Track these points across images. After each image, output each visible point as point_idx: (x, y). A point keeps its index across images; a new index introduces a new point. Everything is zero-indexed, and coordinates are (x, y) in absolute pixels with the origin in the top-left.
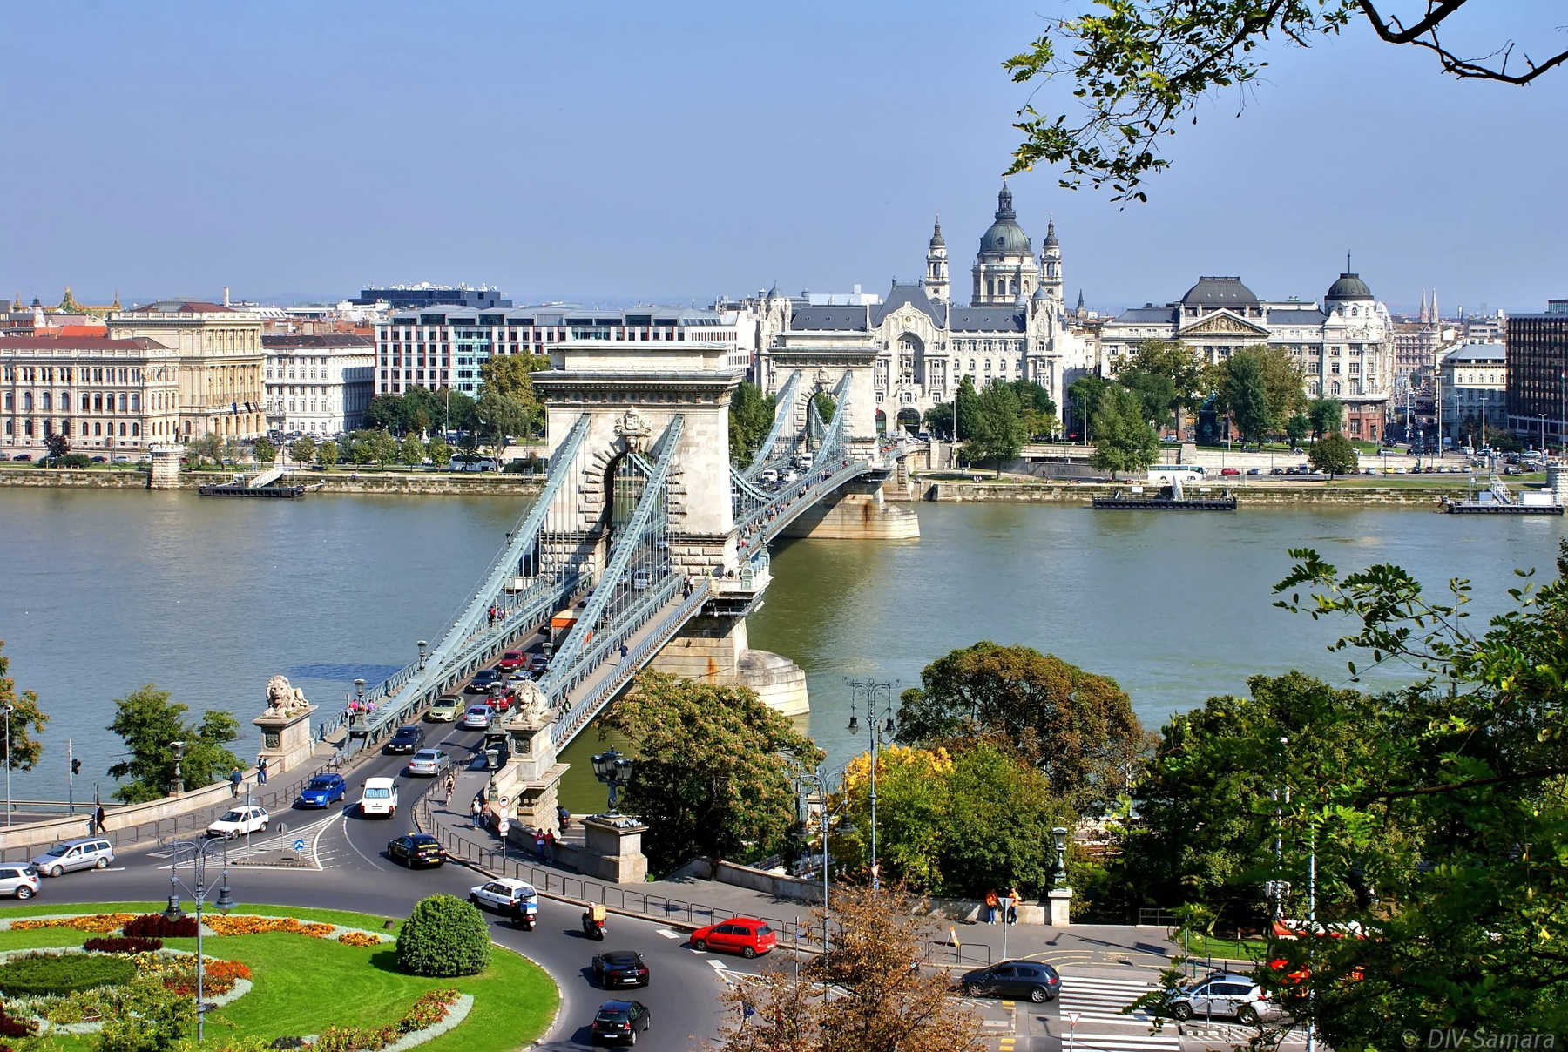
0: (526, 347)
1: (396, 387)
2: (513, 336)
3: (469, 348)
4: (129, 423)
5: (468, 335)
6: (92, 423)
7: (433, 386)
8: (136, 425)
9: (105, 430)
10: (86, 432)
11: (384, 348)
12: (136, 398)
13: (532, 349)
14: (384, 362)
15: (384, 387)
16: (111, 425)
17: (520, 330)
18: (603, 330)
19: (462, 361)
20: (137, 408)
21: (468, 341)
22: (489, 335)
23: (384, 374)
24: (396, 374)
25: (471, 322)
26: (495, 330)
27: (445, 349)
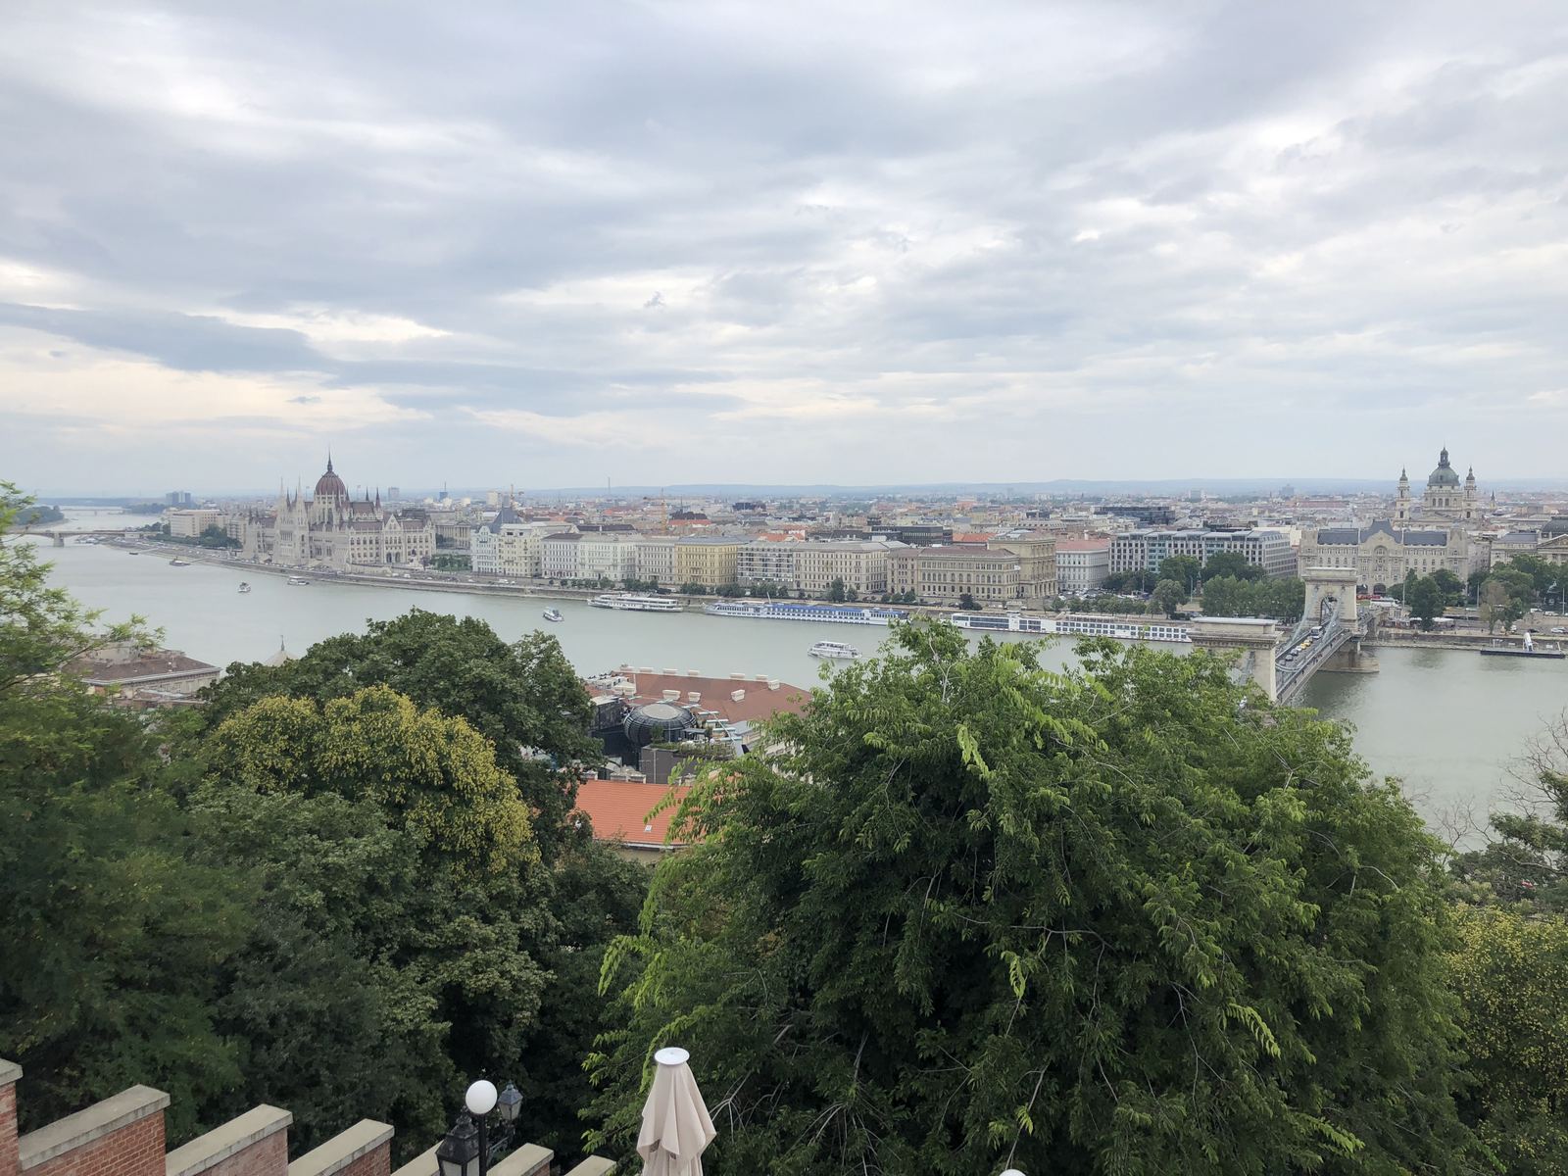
0: (1182, 551)
1: (1118, 569)
2: (1176, 546)
3: (1154, 551)
4: (997, 588)
5: (1154, 545)
6: (980, 588)
7: (1136, 569)
8: (1000, 589)
9: (986, 591)
10: (978, 592)
11: (1113, 551)
12: (1000, 577)
13: (1185, 553)
14: (1113, 557)
15: (1113, 569)
16: (989, 589)
17: (1179, 543)
18: (1220, 543)
19: (1151, 557)
20: (1000, 582)
21: (1154, 548)
22: (1164, 545)
23: (1113, 563)
24: (1118, 563)
25: (1155, 538)
26: (1167, 543)
27: (1142, 551)
